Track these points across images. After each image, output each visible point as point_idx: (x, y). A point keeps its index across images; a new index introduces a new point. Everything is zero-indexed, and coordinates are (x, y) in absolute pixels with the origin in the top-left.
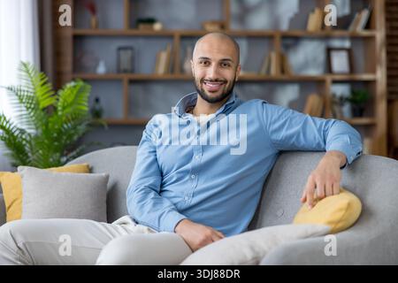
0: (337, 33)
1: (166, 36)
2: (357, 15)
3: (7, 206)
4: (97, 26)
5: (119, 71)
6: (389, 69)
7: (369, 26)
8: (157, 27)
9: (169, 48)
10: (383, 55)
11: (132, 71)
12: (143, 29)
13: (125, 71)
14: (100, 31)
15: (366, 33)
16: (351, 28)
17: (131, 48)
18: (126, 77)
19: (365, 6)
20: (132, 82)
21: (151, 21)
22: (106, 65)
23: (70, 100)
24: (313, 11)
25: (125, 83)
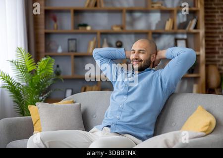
0: (181, 31)
1: (93, 33)
2: (190, 22)
3: (34, 123)
4: (57, 28)
5: (69, 51)
6: (206, 49)
7: (196, 27)
8: (89, 28)
9: (95, 39)
10: (204, 42)
11: (76, 51)
12: (81, 29)
13: (72, 51)
14: (59, 31)
15: (195, 31)
16: (187, 29)
17: (75, 39)
18: (73, 54)
19: (194, 18)
20: (76, 57)
21: (85, 25)
22: (62, 48)
23: (44, 67)
24: (168, 20)
25: (72, 57)
